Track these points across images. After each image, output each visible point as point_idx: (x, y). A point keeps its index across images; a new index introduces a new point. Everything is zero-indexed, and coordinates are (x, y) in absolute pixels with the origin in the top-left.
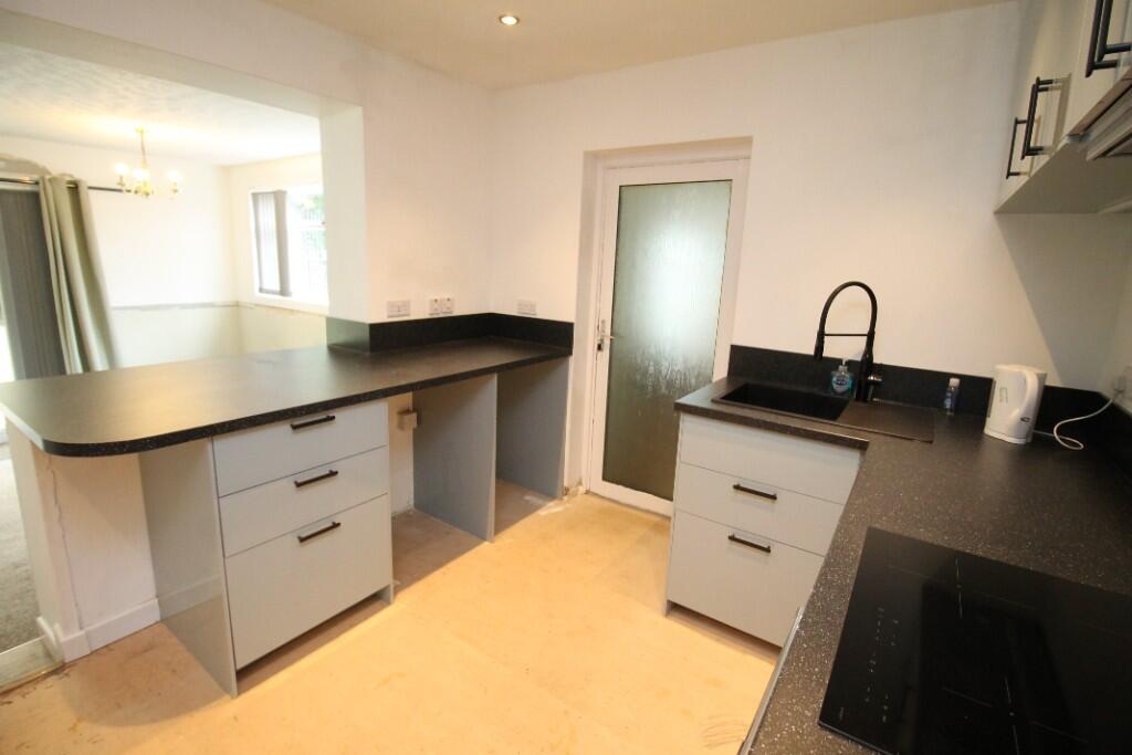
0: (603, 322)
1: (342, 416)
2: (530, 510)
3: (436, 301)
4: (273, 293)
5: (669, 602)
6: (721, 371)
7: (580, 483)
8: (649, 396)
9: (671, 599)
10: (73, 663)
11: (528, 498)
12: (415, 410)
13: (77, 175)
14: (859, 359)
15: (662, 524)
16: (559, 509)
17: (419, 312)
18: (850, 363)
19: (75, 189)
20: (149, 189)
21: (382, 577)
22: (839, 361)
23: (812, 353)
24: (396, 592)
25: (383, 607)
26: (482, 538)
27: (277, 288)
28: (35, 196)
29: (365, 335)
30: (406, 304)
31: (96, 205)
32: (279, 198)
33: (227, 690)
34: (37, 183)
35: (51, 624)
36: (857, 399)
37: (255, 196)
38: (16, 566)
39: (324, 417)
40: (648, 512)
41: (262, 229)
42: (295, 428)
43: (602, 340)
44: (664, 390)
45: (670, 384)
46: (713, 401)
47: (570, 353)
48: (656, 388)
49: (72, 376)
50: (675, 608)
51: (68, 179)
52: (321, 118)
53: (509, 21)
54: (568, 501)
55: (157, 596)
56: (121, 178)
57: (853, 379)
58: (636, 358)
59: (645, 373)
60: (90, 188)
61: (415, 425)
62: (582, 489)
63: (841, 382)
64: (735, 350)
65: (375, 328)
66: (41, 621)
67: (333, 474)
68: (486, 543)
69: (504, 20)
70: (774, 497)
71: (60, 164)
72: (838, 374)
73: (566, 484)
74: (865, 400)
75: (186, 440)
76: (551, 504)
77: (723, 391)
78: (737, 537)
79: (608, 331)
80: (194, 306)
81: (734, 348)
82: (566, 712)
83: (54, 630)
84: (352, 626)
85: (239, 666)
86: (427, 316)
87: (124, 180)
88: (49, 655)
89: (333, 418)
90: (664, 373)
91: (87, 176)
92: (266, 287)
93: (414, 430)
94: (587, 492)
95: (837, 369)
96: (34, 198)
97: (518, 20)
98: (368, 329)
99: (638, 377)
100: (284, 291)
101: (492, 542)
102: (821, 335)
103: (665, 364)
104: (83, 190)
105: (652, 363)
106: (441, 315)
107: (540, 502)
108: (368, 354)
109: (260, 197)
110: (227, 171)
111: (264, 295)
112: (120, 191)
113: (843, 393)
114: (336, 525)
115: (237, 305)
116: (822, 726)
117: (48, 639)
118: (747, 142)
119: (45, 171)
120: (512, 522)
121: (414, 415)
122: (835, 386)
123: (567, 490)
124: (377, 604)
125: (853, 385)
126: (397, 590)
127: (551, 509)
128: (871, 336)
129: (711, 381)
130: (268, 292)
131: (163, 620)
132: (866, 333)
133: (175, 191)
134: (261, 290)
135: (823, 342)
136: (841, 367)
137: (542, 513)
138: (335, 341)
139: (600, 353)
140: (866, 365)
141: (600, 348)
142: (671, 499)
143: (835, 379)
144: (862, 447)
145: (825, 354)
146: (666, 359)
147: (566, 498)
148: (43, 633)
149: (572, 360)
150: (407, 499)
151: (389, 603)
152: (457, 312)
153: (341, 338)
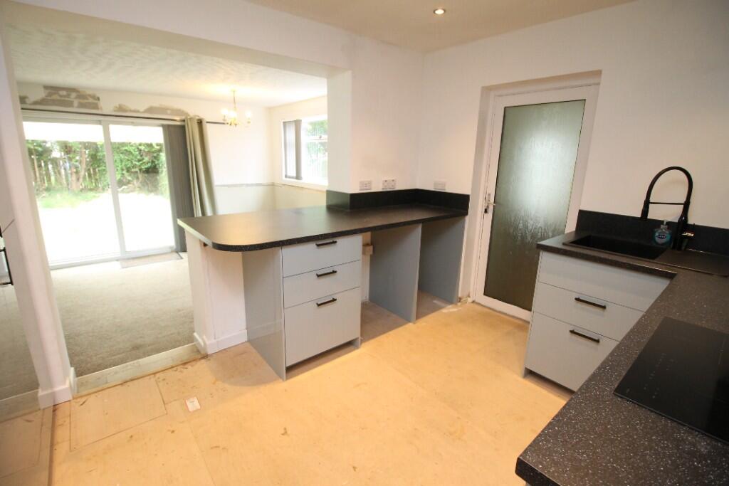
0: (489, 195)
1: (341, 241)
2: (436, 309)
3: (386, 181)
4: (293, 178)
5: (526, 368)
6: (571, 227)
7: (469, 296)
8: (518, 243)
9: (528, 368)
10: (211, 355)
11: (435, 302)
12: (372, 244)
13: (202, 116)
14: (677, 221)
15: (524, 325)
16: (455, 310)
17: (377, 187)
18: (669, 224)
19: (200, 122)
20: (236, 122)
21: (355, 333)
22: (661, 222)
23: (639, 216)
24: (361, 343)
25: (354, 350)
26: (409, 321)
27: (295, 175)
28: (183, 127)
29: (348, 200)
30: (370, 183)
31: (210, 130)
32: (297, 124)
33: (281, 377)
34: (184, 121)
35: (200, 336)
36: (674, 248)
37: (284, 123)
38: (179, 311)
39: (331, 241)
40: (513, 317)
41: (288, 141)
42: (318, 245)
43: (488, 207)
44: (529, 238)
45: (534, 236)
46: (564, 244)
47: (467, 214)
48: (523, 237)
49: (197, 218)
50: (530, 373)
51: (197, 118)
52: (328, 78)
53: (440, 12)
54: (461, 306)
55: (247, 329)
56: (225, 116)
57: (672, 235)
58: (510, 218)
59: (516, 228)
60: (208, 122)
61: (371, 253)
62: (470, 300)
63: (662, 237)
64: (582, 213)
65: (353, 196)
66: (195, 334)
67: (334, 272)
68: (411, 324)
69: (436, 12)
70: (604, 307)
71: (194, 111)
72: (660, 231)
73: (460, 295)
74: (679, 249)
75: (271, 247)
76: (450, 306)
77: (572, 238)
78: (576, 331)
79: (492, 200)
80: (252, 185)
81: (581, 212)
82: (459, 418)
83: (203, 339)
84: (339, 356)
85: (287, 365)
86: (380, 190)
87: (226, 118)
88: (198, 351)
89: (336, 242)
90: (530, 228)
91: (206, 117)
92: (289, 174)
93: (371, 256)
94: (473, 302)
95: (659, 227)
96: (182, 129)
97: (445, 11)
98: (349, 196)
99: (511, 231)
100: (298, 177)
101: (414, 323)
102: (647, 203)
103: (531, 222)
104: (204, 123)
105: (521, 222)
106: (389, 190)
107: (443, 305)
108: (348, 210)
109: (287, 124)
110: (271, 110)
111: (288, 179)
112: (224, 124)
113: (663, 244)
114: (334, 300)
115: (273, 185)
116: (615, 395)
117: (199, 343)
118: (598, 73)
119: (187, 114)
120: (426, 314)
121: (371, 248)
122: (657, 239)
123: (460, 299)
124: (352, 347)
125: (671, 239)
126: (362, 341)
127: (450, 309)
128: (686, 205)
129: (563, 232)
130: (290, 177)
131: (249, 341)
132: (683, 202)
133: (249, 122)
134: (286, 176)
135: (648, 208)
136: (662, 226)
137: (444, 311)
138: (330, 203)
139: (486, 215)
140: (683, 224)
141: (486, 211)
142: (530, 310)
143: (657, 234)
144: (670, 276)
145: (650, 216)
146: (531, 220)
147: (459, 304)
148: (197, 340)
149: (467, 218)
150: (366, 296)
151: (357, 347)
152: (398, 188)
153: (334, 202)
